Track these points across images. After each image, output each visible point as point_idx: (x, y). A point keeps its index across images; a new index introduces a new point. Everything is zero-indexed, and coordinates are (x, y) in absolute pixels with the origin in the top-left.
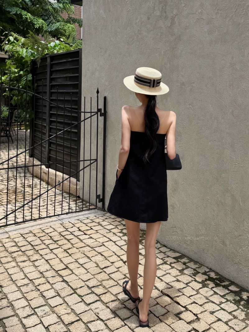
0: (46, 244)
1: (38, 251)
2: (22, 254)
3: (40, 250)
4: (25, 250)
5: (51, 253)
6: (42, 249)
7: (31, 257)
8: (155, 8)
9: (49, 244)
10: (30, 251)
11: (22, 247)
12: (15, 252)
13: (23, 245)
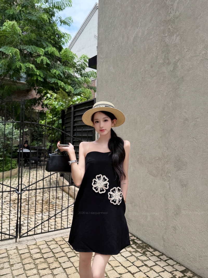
0: (65, 252)
1: (57, 258)
2: (44, 261)
3: (60, 257)
4: (46, 257)
5: (68, 261)
6: (61, 257)
7: (51, 265)
8: (158, 57)
9: (67, 252)
10: (51, 258)
11: (44, 254)
12: (38, 259)
13: (46, 252)
